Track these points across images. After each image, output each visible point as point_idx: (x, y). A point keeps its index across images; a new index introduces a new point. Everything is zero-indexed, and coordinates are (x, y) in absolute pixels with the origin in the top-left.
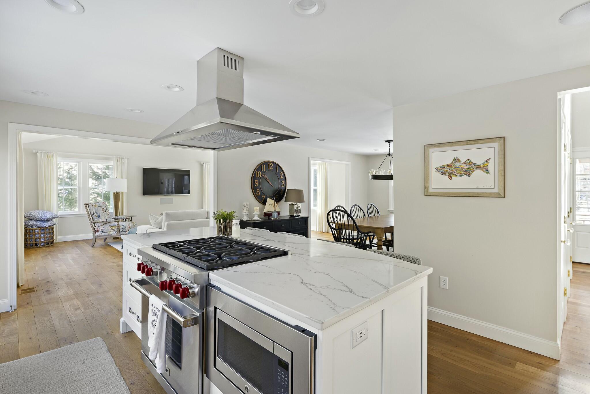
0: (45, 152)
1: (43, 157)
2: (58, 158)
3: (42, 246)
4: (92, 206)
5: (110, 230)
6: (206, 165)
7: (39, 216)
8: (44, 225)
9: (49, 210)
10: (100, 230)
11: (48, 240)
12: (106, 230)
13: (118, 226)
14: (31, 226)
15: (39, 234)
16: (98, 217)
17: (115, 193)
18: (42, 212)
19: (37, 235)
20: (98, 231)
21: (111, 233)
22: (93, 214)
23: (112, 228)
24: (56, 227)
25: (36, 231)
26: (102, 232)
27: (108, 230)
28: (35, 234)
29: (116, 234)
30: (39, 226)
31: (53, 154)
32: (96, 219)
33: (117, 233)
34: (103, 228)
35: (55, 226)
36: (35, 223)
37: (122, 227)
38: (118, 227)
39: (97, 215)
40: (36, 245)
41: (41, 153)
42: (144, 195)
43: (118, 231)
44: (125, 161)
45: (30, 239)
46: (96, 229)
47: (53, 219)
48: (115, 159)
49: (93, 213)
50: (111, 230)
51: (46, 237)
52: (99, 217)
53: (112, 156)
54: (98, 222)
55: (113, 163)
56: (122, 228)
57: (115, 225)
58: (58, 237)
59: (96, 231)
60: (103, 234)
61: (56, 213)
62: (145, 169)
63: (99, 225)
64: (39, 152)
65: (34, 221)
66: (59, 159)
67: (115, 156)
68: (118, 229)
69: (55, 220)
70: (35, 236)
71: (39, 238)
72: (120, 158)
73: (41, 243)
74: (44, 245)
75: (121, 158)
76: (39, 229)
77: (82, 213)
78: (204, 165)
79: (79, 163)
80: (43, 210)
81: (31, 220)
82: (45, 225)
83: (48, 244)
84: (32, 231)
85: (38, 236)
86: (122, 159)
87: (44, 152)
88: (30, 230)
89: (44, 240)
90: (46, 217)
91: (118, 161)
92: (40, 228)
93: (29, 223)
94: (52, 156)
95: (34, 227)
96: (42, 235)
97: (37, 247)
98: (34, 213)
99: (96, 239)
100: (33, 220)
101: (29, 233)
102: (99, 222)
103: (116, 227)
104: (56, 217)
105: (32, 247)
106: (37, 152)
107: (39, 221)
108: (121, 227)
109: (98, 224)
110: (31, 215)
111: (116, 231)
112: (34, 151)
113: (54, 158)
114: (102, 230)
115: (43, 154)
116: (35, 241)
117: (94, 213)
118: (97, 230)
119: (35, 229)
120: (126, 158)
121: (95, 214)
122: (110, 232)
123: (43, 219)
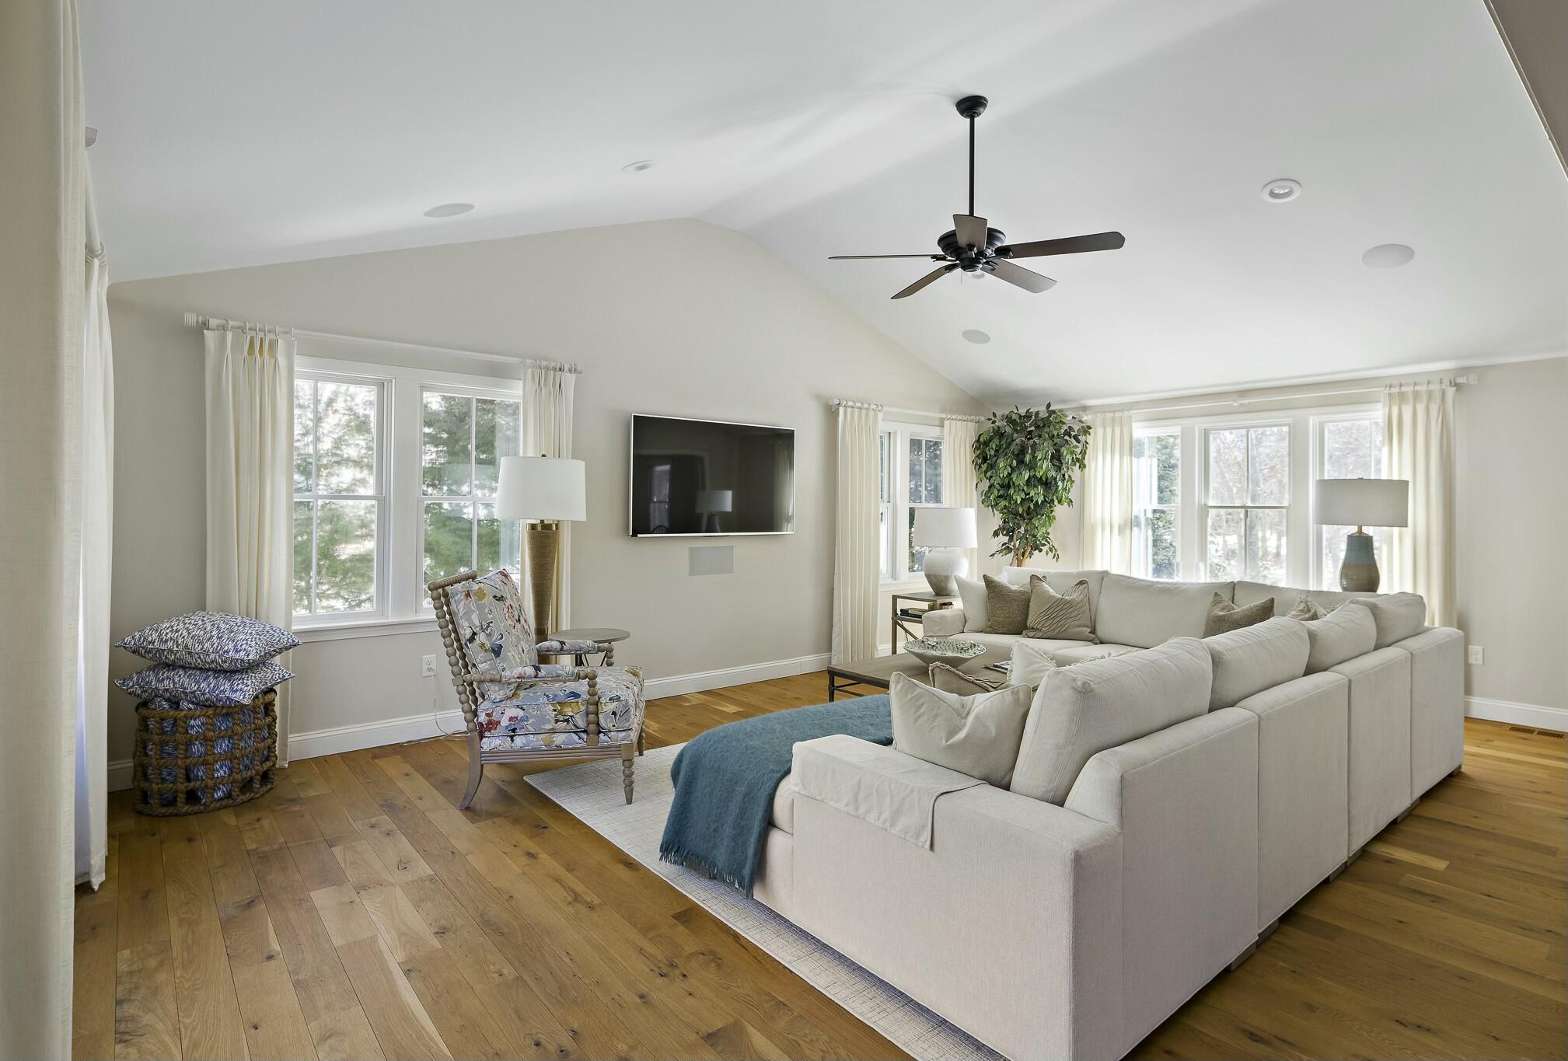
0: (238, 328)
1: (229, 351)
2: (298, 360)
3: (218, 805)
4: (468, 595)
5: (553, 721)
6: (849, 410)
7: (207, 645)
8: (233, 696)
9: (254, 612)
10: (504, 722)
11: (246, 767)
12: (530, 721)
13: (588, 703)
14: (168, 700)
15: (206, 739)
16: (493, 651)
17: (539, 528)
18: (222, 626)
19: (197, 748)
20: (492, 725)
21: (559, 739)
22: (472, 639)
23: (560, 713)
24: (285, 691)
25: (193, 727)
26: (514, 730)
27: (543, 720)
28: (189, 744)
29: (580, 743)
30: (207, 700)
31: (272, 336)
32: (484, 664)
33: (584, 736)
34: (520, 713)
35: (277, 688)
36: (186, 681)
37: (612, 706)
38: (592, 708)
39: (488, 645)
40: (192, 797)
41: (223, 328)
42: (635, 534)
43: (592, 727)
44: (569, 380)
45: (160, 768)
46: (482, 718)
47: (274, 656)
48: (530, 370)
49: (468, 633)
50: (557, 721)
51: (238, 753)
52: (497, 651)
53: (515, 360)
54: (492, 681)
55: (520, 392)
56: (614, 713)
57: (576, 695)
58: (293, 738)
59: (481, 724)
60: (519, 741)
61: (282, 626)
62: (642, 424)
63: (495, 693)
64: (214, 322)
65: (181, 672)
66: (300, 364)
67: (529, 361)
68: (592, 717)
69: (277, 660)
70: (186, 750)
71: (205, 763)
72: (547, 369)
73: (215, 788)
74: (229, 796)
75: (555, 369)
76: (208, 717)
77: (391, 620)
78: (841, 409)
79: (381, 385)
80: (225, 609)
81: (171, 666)
82: (237, 697)
83: (247, 785)
84: (174, 724)
85: (202, 749)
86: (558, 373)
87: (236, 324)
88: (163, 720)
89: (231, 769)
90: (242, 653)
91: (542, 383)
92: (210, 712)
93: (161, 686)
94: (273, 345)
95: (184, 705)
96: (222, 747)
97: (196, 808)
98: (185, 633)
99: (482, 766)
100: (180, 667)
101: (156, 738)
102: (498, 677)
103: (583, 708)
104: (287, 649)
105: (171, 810)
106: (205, 325)
107: (208, 670)
108: (608, 707)
109: (494, 687)
110: (170, 644)
111: (581, 724)
112: (191, 319)
113: (282, 361)
114: (511, 719)
115: (229, 335)
116: (188, 780)
117: (474, 634)
118: (490, 722)
119: (185, 716)
120: (570, 371)
121: (481, 638)
122: (553, 731)
123: (226, 666)
